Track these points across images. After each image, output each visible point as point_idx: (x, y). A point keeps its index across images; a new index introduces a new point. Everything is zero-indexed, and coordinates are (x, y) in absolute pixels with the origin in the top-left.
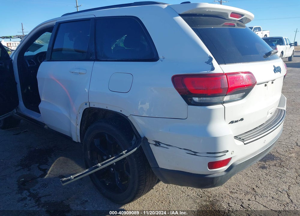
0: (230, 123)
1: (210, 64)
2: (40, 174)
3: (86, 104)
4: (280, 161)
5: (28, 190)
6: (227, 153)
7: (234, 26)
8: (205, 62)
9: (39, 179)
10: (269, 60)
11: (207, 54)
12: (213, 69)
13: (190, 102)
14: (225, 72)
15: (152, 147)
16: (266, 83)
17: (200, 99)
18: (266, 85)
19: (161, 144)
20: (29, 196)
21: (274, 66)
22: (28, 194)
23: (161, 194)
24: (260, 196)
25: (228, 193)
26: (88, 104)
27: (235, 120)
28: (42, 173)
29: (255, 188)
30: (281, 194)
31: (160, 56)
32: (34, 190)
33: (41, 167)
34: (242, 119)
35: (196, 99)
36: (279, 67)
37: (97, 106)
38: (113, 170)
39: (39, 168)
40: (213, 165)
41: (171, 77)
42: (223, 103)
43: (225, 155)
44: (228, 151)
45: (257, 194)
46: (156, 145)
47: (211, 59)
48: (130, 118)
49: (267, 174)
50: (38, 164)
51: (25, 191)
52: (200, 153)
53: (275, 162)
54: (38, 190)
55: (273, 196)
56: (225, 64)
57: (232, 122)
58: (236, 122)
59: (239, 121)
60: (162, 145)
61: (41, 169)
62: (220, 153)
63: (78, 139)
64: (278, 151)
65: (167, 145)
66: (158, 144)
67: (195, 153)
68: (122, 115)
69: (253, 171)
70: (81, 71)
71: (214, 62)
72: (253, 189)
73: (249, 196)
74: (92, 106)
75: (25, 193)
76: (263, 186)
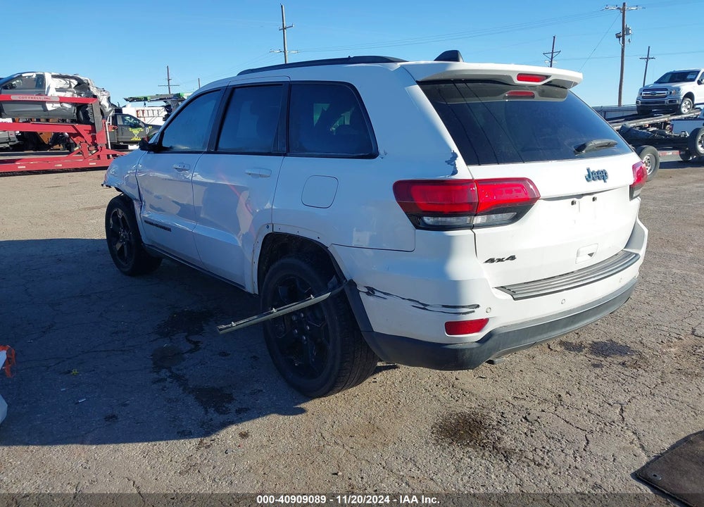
0: (486, 262)
1: (452, 165)
2: (189, 348)
3: (268, 227)
4: (637, 358)
5: (169, 369)
6: (477, 309)
7: (533, 97)
8: (446, 162)
9: (186, 355)
10: (582, 157)
11: (449, 148)
12: (455, 172)
13: (419, 225)
14: (475, 178)
15: (363, 296)
16: (575, 199)
17: (436, 219)
18: (573, 203)
19: (376, 292)
20: (169, 377)
21: (588, 170)
22: (168, 374)
23: (387, 391)
24: (566, 407)
25: (510, 399)
26: (271, 226)
27: (496, 258)
28: (193, 346)
29: (563, 395)
30: (610, 407)
31: (381, 151)
32: (178, 370)
33: (192, 338)
34: (513, 258)
35: (428, 220)
36: (604, 170)
37: (283, 230)
38: (306, 340)
39: (189, 340)
40: (454, 328)
41: (393, 184)
42: (472, 227)
43: (474, 311)
44: (478, 306)
45: (562, 403)
46: (368, 293)
47: (455, 156)
48: (330, 249)
49: (597, 376)
50: (186, 334)
51: (164, 370)
52: (431, 306)
53: (626, 358)
54: (185, 371)
55: (591, 409)
56: (480, 165)
57: (492, 261)
58: (500, 260)
59: (507, 259)
60: (377, 294)
61: (190, 341)
62: (463, 307)
63: (254, 289)
64: (644, 341)
65: (385, 293)
66: (371, 291)
67: (424, 307)
68: (320, 245)
69: (574, 369)
70: (263, 173)
71: (460, 161)
72: (560, 396)
73: (545, 406)
74: (276, 230)
75: (164, 373)
76: (580, 394)
